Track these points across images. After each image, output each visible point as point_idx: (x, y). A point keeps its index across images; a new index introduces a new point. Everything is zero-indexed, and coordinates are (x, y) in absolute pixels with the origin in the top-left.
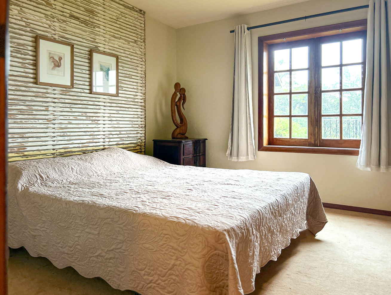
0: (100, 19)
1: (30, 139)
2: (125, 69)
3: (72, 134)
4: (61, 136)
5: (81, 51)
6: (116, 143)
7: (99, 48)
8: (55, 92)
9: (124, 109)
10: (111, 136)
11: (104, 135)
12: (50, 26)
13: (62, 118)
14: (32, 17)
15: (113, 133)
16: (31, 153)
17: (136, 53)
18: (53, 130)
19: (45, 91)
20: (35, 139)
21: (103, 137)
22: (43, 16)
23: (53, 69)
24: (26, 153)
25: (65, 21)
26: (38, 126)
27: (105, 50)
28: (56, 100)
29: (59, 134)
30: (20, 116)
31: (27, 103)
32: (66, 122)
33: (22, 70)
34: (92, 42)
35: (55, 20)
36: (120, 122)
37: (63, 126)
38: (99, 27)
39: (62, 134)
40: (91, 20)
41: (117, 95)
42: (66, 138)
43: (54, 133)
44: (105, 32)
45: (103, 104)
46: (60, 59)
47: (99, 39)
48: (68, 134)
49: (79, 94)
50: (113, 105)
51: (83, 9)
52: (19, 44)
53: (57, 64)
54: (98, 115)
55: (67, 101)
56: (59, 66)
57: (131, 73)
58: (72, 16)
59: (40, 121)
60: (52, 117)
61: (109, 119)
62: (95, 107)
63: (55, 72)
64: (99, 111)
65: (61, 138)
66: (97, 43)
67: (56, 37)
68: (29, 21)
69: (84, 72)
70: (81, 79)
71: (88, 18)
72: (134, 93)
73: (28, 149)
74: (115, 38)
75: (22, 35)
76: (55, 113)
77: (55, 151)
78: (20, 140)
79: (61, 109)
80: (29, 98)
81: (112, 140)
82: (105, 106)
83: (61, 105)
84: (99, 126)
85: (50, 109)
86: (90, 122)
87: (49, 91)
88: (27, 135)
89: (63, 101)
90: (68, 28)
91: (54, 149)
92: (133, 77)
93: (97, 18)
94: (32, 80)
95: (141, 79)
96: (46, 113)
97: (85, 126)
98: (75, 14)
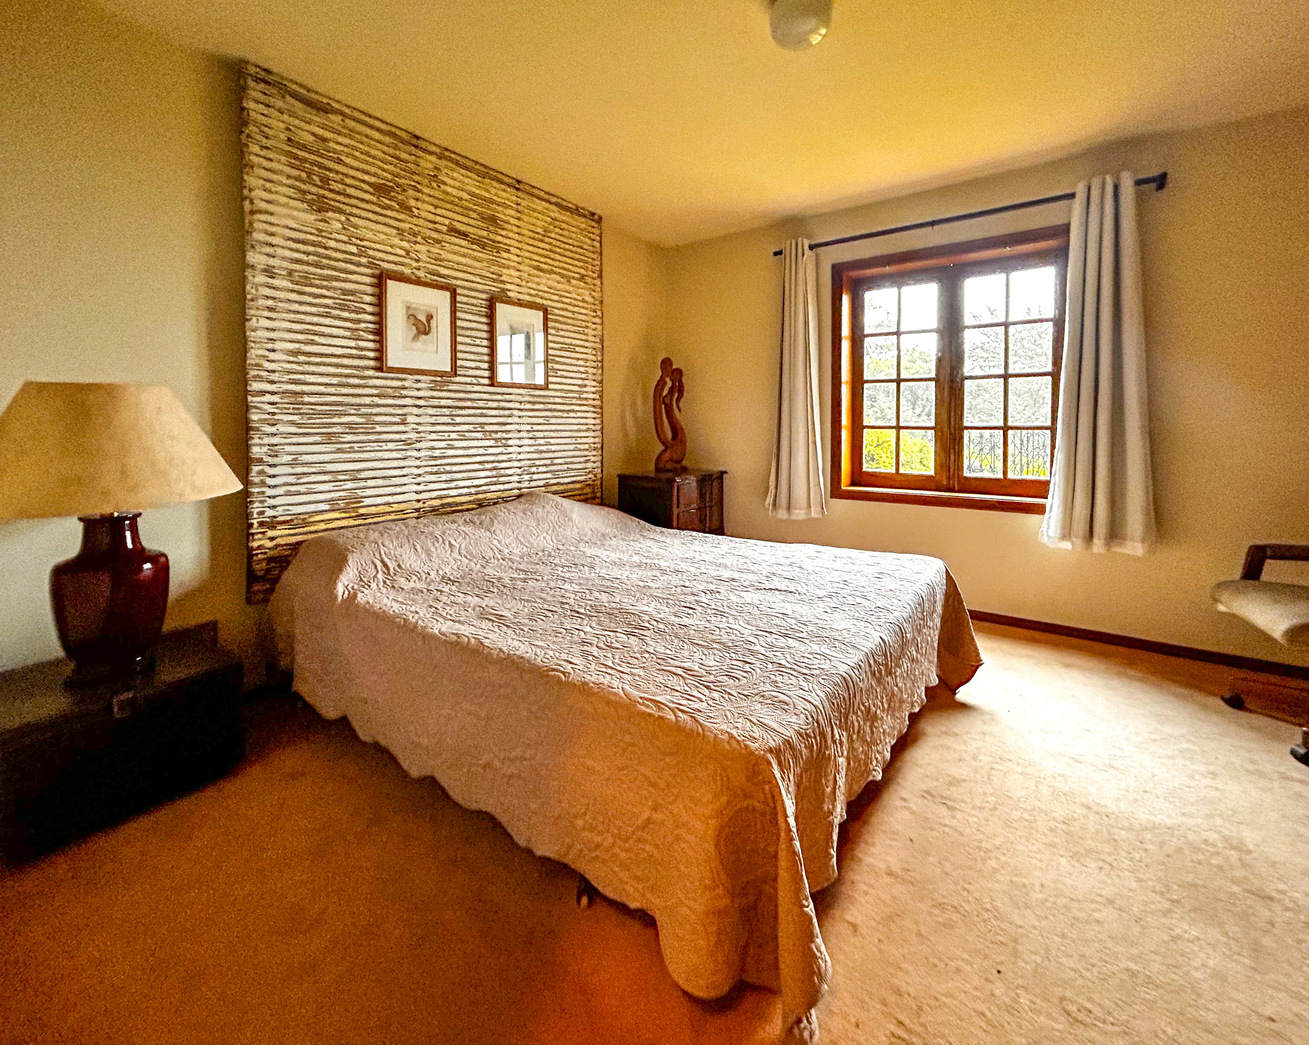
1: (370, 483)
2: (562, 333)
3: (455, 468)
4: (432, 473)
5: (473, 300)
6: (544, 482)
7: (509, 293)
8: (419, 385)
9: (560, 414)
10: (534, 469)
11: (520, 468)
12: (408, 252)
13: (434, 436)
14: (370, 235)
15: (538, 463)
16: (373, 510)
17: (583, 301)
18: (418, 463)
19: (398, 384)
20: (380, 482)
21: (519, 471)
22: (395, 231)
23: (415, 338)
24: (362, 511)
25: (438, 242)
26: (387, 455)
27: (521, 297)
28: (421, 402)
29: (429, 469)
30: (349, 438)
31: (364, 410)
32: (443, 444)
33: (352, 343)
34: (494, 280)
35: (419, 239)
36: (552, 441)
37: (437, 453)
38: (509, 251)
39: (435, 469)
40: (492, 236)
41: (546, 387)
42: (444, 477)
43: (418, 467)
44: (519, 259)
45: (517, 405)
46: (430, 317)
47: (509, 275)
48: (448, 468)
49: (469, 388)
50: (537, 407)
51: (475, 215)
52: (345, 292)
53: (422, 327)
54: (508, 427)
55: (443, 402)
56: (426, 333)
57: (574, 342)
58: (453, 231)
59: (391, 446)
60: (413, 436)
61: (530, 435)
62: (502, 412)
63: (418, 345)
64: (510, 420)
65: (433, 478)
66: (503, 282)
67: (421, 274)
68: (365, 243)
69: (478, 342)
70: (472, 357)
71: (485, 233)
72: (580, 382)
73: (367, 502)
74: (541, 270)
75: (351, 273)
76: (421, 428)
77: (420, 505)
78: (350, 485)
79: (432, 420)
80: (367, 400)
81: (535, 477)
82: (521, 410)
83: (431, 411)
84: (510, 450)
85: (410, 419)
86: (492, 443)
87: (406, 384)
88: (364, 475)
89: (435, 402)
90: (444, 255)
91: (418, 501)
92: (577, 349)
94: (372, 363)
95: (594, 352)
96: (402, 428)
97: (481, 451)
98: (459, 226)
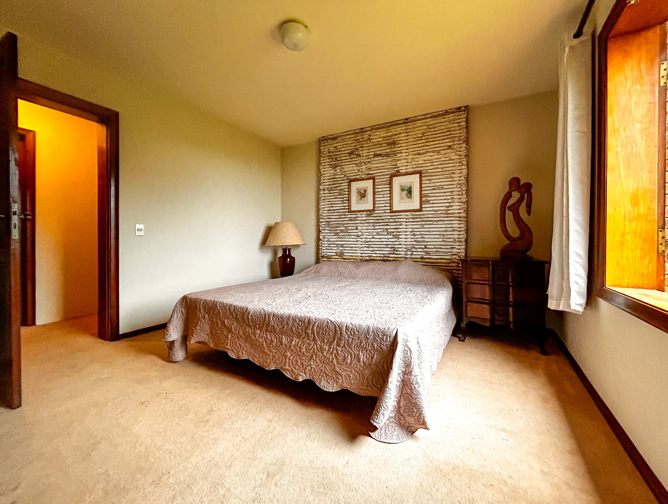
0: (403, 145)
1: (347, 248)
3: (375, 246)
4: (366, 247)
5: (382, 179)
6: (420, 256)
7: (400, 171)
8: (362, 216)
10: (414, 250)
11: (406, 248)
12: (359, 171)
13: (367, 234)
14: (347, 170)
15: (416, 247)
16: (347, 257)
18: (361, 243)
19: (355, 216)
20: (349, 248)
21: (405, 250)
22: (354, 165)
23: (360, 199)
24: (344, 257)
25: (369, 162)
26: (351, 240)
27: (407, 170)
28: (363, 222)
29: (365, 246)
30: (341, 234)
31: (345, 225)
32: (371, 237)
33: (342, 205)
34: (393, 168)
35: (363, 164)
37: (368, 240)
38: (401, 153)
39: (367, 246)
40: (393, 150)
41: (420, 210)
42: (371, 249)
43: (361, 245)
44: (407, 154)
45: (405, 220)
46: (365, 191)
47: (399, 164)
48: (372, 246)
49: (381, 215)
50: (416, 220)
51: (385, 145)
52: (341, 190)
53: (362, 195)
54: (399, 230)
55: (371, 221)
56: (364, 197)
58: (376, 155)
59: (353, 237)
60: (360, 233)
61: (412, 234)
62: (396, 223)
63: (361, 202)
64: (400, 227)
65: (367, 249)
66: (398, 168)
67: (363, 176)
68: (346, 173)
69: (385, 196)
70: (383, 202)
71: (389, 150)
73: (345, 254)
75: (342, 183)
76: (363, 231)
77: (362, 258)
78: (341, 248)
79: (366, 228)
80: (346, 222)
83: (366, 225)
84: (400, 240)
85: (359, 228)
86: (391, 237)
87: (358, 216)
88: (345, 246)
89: (368, 221)
90: (372, 166)
91: (361, 256)
92: (445, 187)
93: (399, 146)
94: (347, 210)
95: (459, 186)
96: (356, 231)
97: (386, 240)
98: (378, 152)
